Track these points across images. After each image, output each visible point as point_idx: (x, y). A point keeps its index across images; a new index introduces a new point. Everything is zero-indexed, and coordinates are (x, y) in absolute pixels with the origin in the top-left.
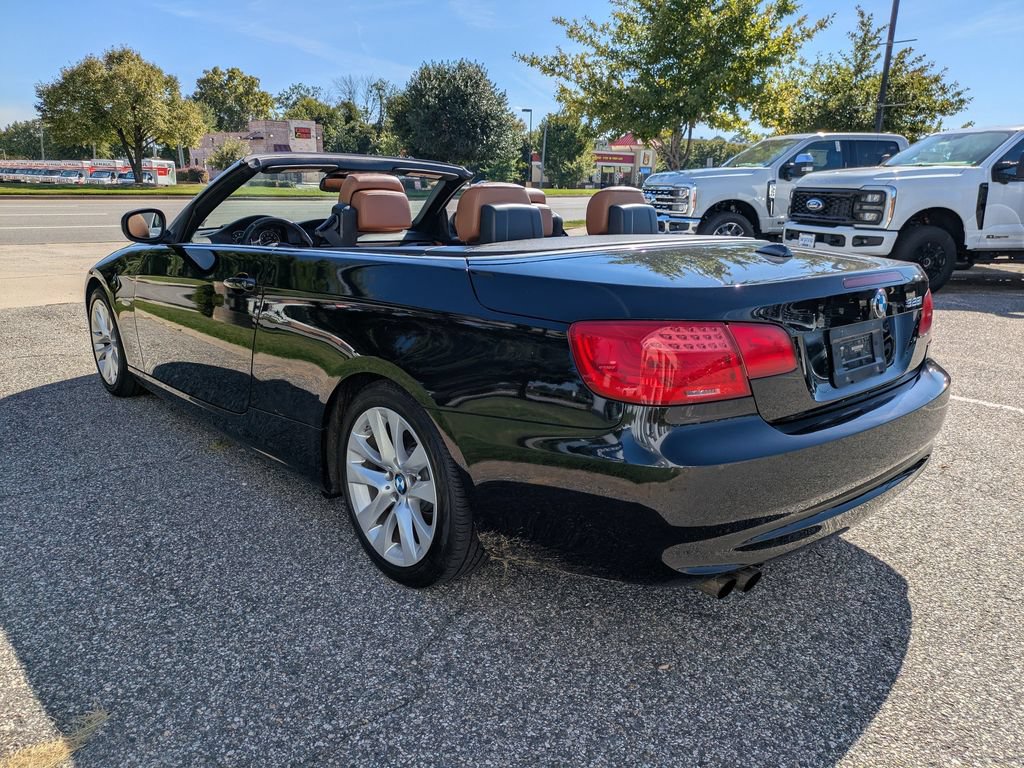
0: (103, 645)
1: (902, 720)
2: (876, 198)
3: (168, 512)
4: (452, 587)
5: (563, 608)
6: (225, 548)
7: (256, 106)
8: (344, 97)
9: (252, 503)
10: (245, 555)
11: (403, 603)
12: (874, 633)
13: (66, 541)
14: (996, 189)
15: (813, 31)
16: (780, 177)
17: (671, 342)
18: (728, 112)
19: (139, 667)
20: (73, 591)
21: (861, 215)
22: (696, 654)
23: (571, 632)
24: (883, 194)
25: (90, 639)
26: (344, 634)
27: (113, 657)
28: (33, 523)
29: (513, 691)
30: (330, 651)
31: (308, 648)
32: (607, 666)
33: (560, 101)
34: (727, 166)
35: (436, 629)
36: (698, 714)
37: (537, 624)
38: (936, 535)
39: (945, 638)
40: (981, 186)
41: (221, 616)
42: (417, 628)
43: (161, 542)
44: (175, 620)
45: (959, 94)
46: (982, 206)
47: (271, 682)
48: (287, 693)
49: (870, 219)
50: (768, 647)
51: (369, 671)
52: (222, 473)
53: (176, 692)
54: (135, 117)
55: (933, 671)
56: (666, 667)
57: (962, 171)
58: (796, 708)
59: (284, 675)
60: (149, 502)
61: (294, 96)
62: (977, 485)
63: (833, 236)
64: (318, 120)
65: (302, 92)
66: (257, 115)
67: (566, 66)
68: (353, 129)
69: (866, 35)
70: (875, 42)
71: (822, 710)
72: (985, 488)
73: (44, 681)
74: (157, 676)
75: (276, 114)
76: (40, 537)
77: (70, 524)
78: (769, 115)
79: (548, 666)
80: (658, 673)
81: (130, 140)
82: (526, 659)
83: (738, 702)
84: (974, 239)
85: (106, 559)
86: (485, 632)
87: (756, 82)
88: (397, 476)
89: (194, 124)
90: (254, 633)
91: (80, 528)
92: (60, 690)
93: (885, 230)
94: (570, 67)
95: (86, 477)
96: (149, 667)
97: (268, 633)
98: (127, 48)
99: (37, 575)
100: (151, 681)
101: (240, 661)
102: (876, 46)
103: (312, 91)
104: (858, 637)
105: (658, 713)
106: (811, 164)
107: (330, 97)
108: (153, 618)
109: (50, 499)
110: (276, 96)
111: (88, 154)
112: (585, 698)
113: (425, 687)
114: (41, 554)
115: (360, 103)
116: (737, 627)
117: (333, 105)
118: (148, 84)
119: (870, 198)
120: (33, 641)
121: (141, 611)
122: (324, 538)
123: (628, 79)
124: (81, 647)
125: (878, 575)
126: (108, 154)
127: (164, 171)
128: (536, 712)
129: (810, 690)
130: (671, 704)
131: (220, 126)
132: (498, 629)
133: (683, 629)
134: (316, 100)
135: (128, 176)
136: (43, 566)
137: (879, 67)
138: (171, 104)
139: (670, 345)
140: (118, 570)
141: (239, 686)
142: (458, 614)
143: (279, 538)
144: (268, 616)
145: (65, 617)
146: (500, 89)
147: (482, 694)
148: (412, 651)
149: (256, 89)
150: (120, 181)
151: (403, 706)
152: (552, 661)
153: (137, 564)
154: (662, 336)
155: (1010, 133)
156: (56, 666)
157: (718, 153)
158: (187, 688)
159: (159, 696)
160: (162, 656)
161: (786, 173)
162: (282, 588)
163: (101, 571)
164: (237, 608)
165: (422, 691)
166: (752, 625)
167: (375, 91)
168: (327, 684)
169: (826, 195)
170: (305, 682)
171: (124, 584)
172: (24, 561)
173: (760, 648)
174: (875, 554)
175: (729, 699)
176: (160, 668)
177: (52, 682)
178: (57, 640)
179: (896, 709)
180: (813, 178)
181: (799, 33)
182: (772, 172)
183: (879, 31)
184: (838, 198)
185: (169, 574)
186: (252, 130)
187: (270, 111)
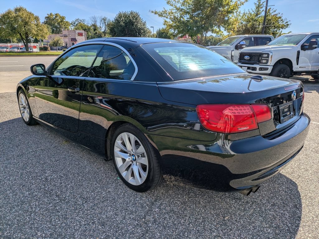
0: (35, 217)
1: (307, 234)
2: (266, 55)
3: (51, 167)
4: (152, 191)
5: (189, 198)
6: (73, 179)
7: (64, 26)
8: (93, 23)
9: (80, 163)
10: (80, 182)
11: (137, 198)
12: (291, 203)
13: (18, 179)
14: (302, 52)
15: (244, 3)
16: (235, 49)
17: (233, 111)
18: (217, 28)
19: (49, 226)
20: (22, 197)
21: (261, 61)
22: (236, 213)
23: (194, 206)
24: (268, 54)
25: (30, 215)
26: (118, 210)
27: (39, 222)
28: (5, 172)
29: (178, 229)
30: (114, 216)
31: (107, 216)
32: (208, 219)
33: (165, 25)
34: (218, 45)
35: (149, 207)
36: (241, 235)
37: (182, 204)
38: (302, 167)
39: (314, 203)
40: (298, 51)
41: (75, 205)
42: (142, 207)
43: (51, 178)
44: (59, 207)
45: (287, 22)
46: (298, 58)
47: (96, 229)
48: (102, 233)
49: (264, 62)
50: (259, 209)
51: (129, 223)
52: (68, 152)
53: (63, 234)
54: (25, 29)
55: (313, 216)
56: (227, 218)
57: (292, 47)
58: (272, 231)
59: (100, 226)
60: (45, 163)
61: (76, 22)
62: (311, 149)
63: (253, 67)
64: (85, 30)
65: (79, 21)
66: (65, 28)
67: (166, 14)
68: (96, 33)
69: (259, 4)
70: (262, 6)
71: (280, 232)
72: (314, 150)
73: (16, 232)
74: (56, 228)
75: (71, 28)
76: (8, 178)
77: (18, 172)
78: (230, 29)
79: (188, 219)
80: (225, 220)
81: (24, 37)
82: (181, 217)
83: (253, 230)
84: (296, 68)
85: (33, 185)
86: (166, 208)
87: (226, 19)
88: (132, 155)
89: (45, 32)
90: (87, 211)
91: (22, 174)
92: (22, 236)
93: (269, 66)
94: (167, 14)
95: (22, 155)
96: (53, 225)
97: (92, 211)
98: (22, 7)
99: (8, 192)
100: (54, 230)
101: (84, 222)
102: (262, 7)
103: (82, 21)
104: (286, 204)
105: (228, 235)
106: (245, 45)
107: (89, 23)
108: (52, 206)
109: (10, 163)
110: (71, 23)
111: (9, 41)
112: (203, 230)
113: (148, 229)
114: (9, 184)
115: (98, 25)
116: (247, 202)
117: (90, 25)
118: (29, 18)
119: (264, 56)
120: (10, 217)
121: (47, 204)
122: (106, 175)
123: (186, 18)
124: (28, 219)
125: (288, 182)
126: (16, 41)
127: (35, 47)
128: (187, 237)
129: (275, 224)
130: (231, 232)
131: (53, 32)
132: (170, 206)
133: (230, 204)
134: (84, 24)
135: (23, 49)
136: (11, 188)
137: (263, 14)
138: (37, 25)
139: (232, 113)
140: (37, 189)
141: (85, 231)
142: (155, 201)
143: (91, 175)
144: (91, 204)
145: (21, 207)
146: (144, 20)
147: (168, 231)
148: (142, 215)
149: (64, 20)
150: (21, 50)
151: (142, 236)
152: (189, 218)
153: (43, 186)
154: (229, 109)
155: (306, 35)
156: (20, 226)
157: (211, 41)
158: (67, 232)
159: (58, 236)
160: (56, 221)
161: (237, 47)
162: (94, 194)
163: (31, 189)
164: (80, 202)
165: (148, 230)
166: (252, 201)
167: (103, 21)
168: (115, 229)
169: (250, 55)
170: (107, 229)
171: (40, 194)
172: (3, 187)
173: (256, 209)
174: (285, 174)
175: (250, 229)
176: (56, 225)
177: (19, 232)
178: (19, 216)
179: (304, 230)
180: (246, 49)
181: (239, 3)
182: (233, 47)
183: (263, 3)
184: (254, 56)
185: (55, 190)
186: (64, 33)
187: (69, 27)
